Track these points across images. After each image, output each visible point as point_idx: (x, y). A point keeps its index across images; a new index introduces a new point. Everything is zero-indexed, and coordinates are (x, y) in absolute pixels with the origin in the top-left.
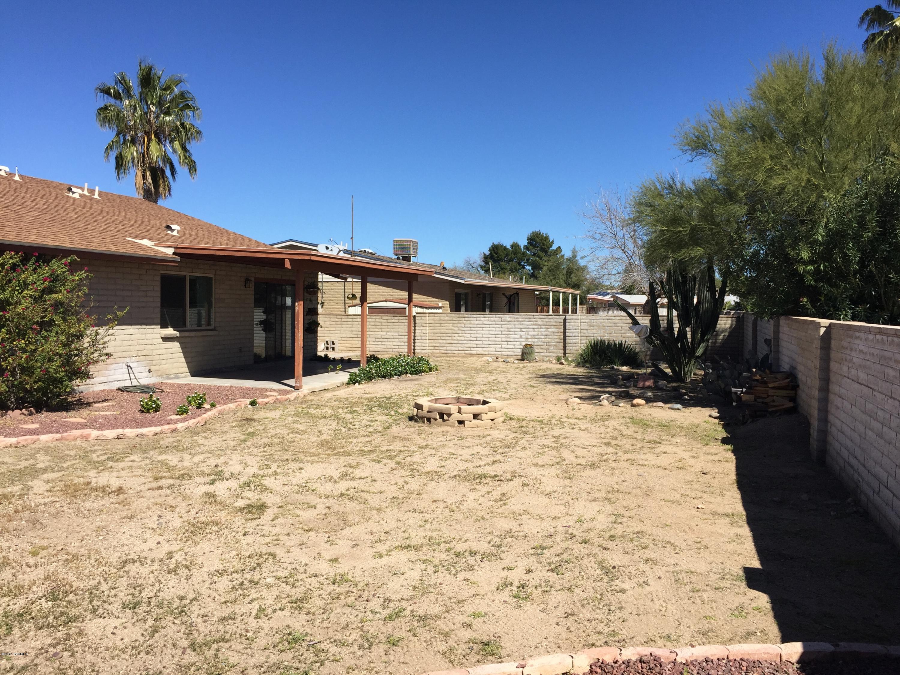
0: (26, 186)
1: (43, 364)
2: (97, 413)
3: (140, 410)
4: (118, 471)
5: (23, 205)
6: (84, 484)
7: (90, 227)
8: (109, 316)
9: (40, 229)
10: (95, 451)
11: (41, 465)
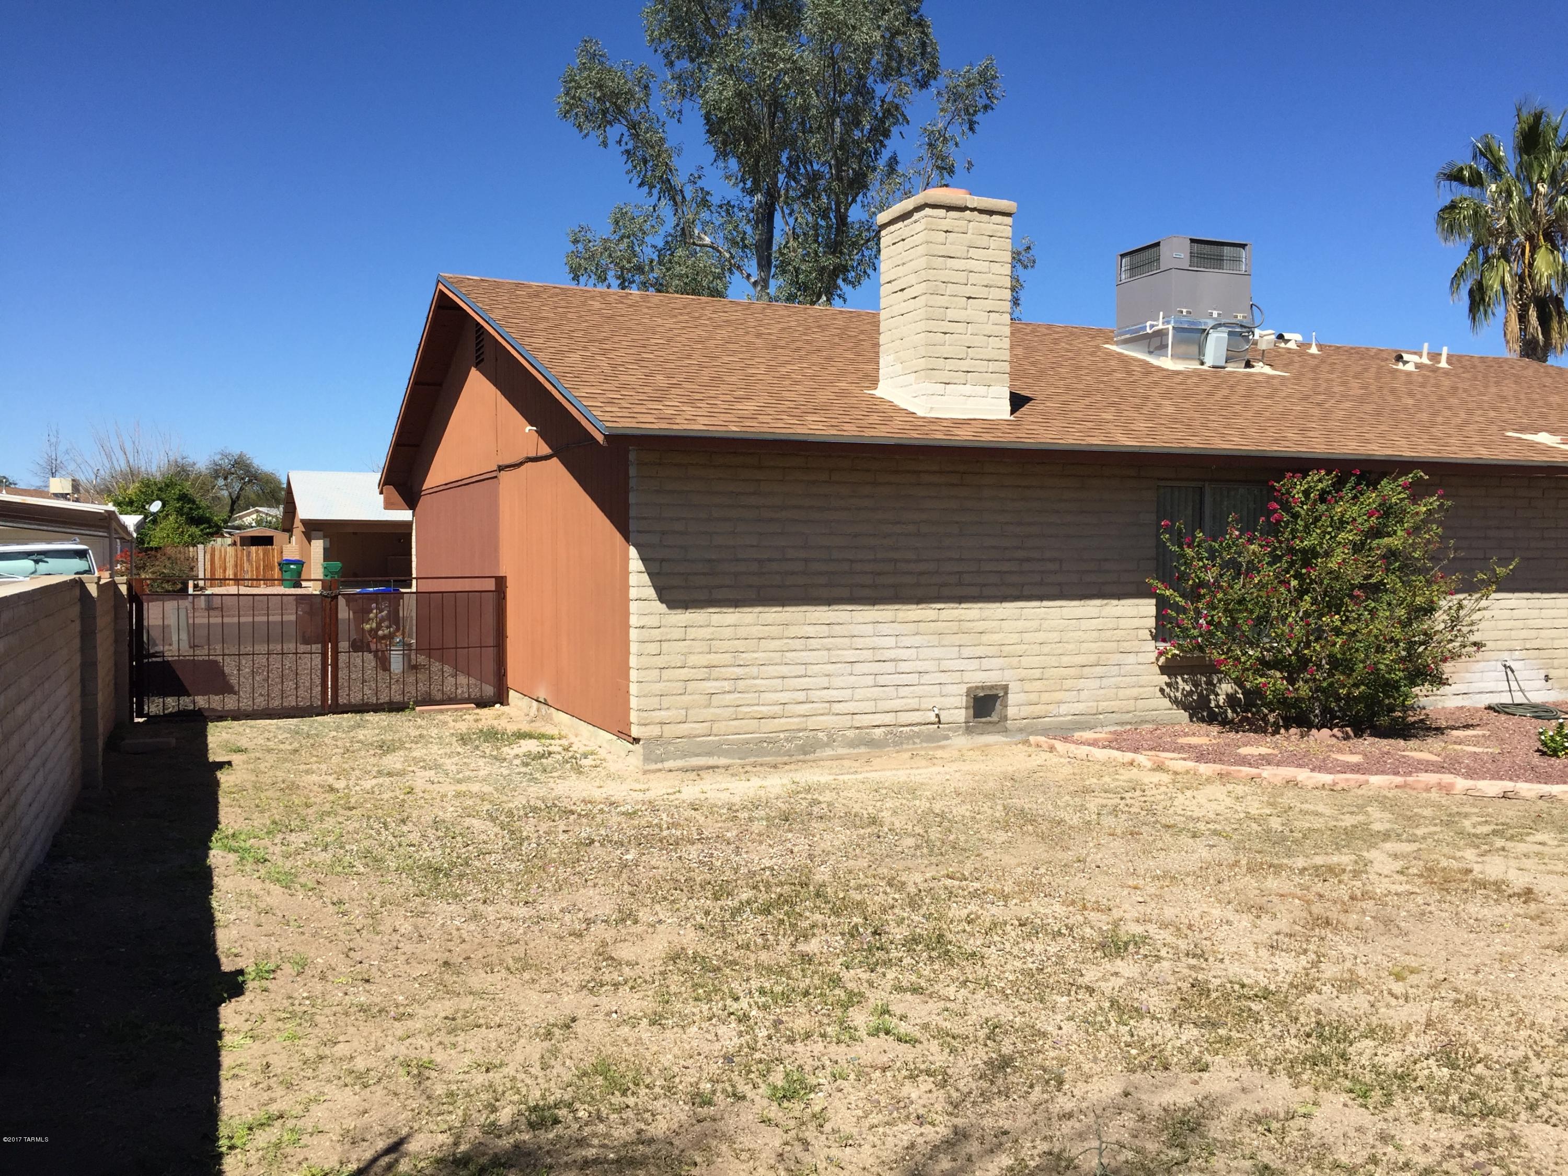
0: (1330, 361)
1: (1367, 656)
2: (1457, 747)
3: (1538, 750)
4: (1517, 858)
5: (1329, 394)
6: (1460, 871)
7: (1439, 419)
8: (1481, 576)
9: (1360, 430)
10: (1466, 816)
11: (1377, 827)
